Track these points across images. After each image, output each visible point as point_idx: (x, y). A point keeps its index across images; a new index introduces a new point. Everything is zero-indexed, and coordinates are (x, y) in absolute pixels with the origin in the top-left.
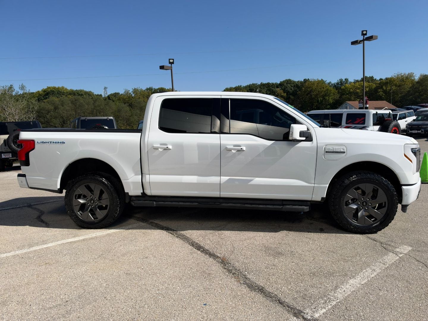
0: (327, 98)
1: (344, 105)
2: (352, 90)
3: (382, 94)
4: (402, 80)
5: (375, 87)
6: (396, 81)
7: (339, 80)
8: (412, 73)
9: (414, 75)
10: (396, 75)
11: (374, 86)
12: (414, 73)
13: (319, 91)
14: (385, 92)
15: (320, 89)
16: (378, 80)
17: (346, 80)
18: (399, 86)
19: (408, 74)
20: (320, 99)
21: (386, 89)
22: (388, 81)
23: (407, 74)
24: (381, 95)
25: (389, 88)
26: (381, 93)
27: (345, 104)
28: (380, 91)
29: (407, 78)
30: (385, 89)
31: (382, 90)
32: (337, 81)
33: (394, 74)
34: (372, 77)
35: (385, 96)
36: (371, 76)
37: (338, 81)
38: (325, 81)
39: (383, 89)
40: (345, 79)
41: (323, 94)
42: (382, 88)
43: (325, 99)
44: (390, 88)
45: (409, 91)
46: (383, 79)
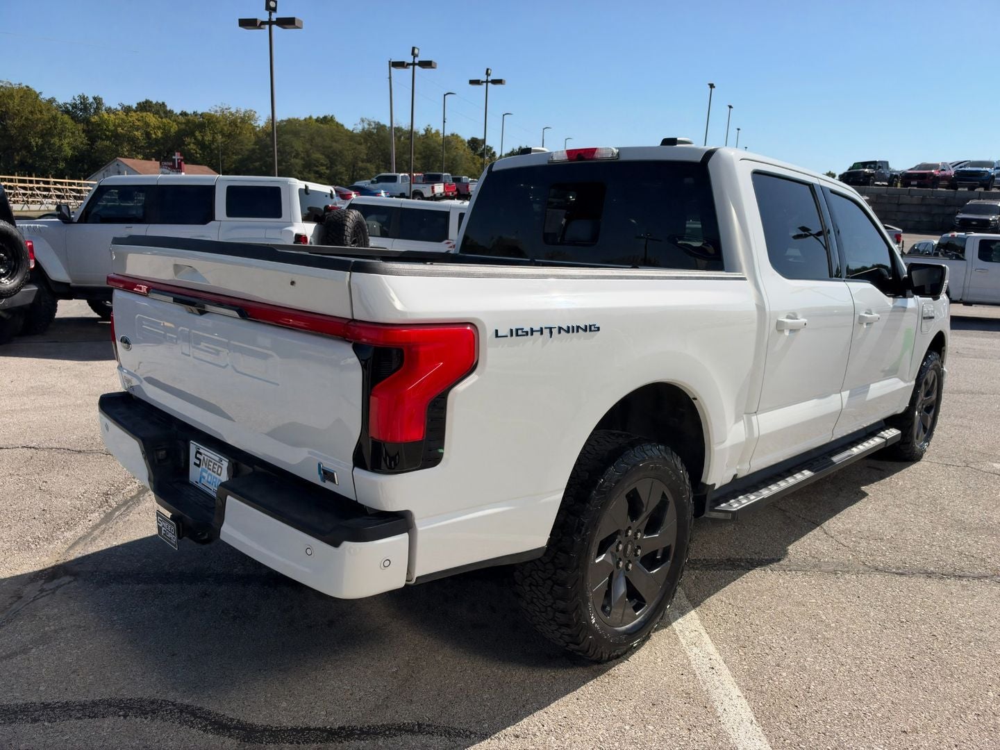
0: (55, 140)
1: (112, 167)
2: (122, 129)
3: (194, 150)
4: (233, 123)
5: (176, 129)
6: (222, 124)
7: (77, 99)
8: (252, 111)
9: (257, 115)
10: (218, 109)
11: (174, 128)
12: (255, 112)
13: (27, 119)
14: (202, 145)
15: (32, 112)
16: (178, 114)
17: (98, 100)
18: (229, 136)
19: (246, 112)
20: (35, 141)
21: (203, 139)
22: (205, 120)
23: (243, 111)
24: (192, 151)
25: (208, 138)
26: (192, 146)
27: (116, 163)
28: (190, 143)
29: (243, 120)
30: (200, 138)
31: (193, 140)
32: (72, 98)
33: (215, 107)
34: (163, 103)
35: (200, 154)
36: (160, 102)
37: (74, 99)
38: (38, 92)
39: (195, 139)
40: (95, 98)
41: (42, 130)
42: (192, 134)
43: (48, 142)
44: (210, 138)
45: (253, 151)
46: (188, 115)
